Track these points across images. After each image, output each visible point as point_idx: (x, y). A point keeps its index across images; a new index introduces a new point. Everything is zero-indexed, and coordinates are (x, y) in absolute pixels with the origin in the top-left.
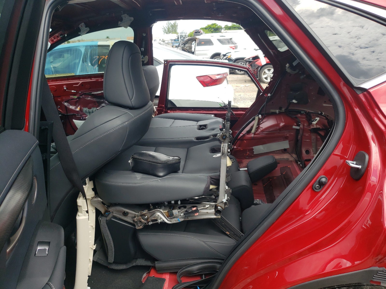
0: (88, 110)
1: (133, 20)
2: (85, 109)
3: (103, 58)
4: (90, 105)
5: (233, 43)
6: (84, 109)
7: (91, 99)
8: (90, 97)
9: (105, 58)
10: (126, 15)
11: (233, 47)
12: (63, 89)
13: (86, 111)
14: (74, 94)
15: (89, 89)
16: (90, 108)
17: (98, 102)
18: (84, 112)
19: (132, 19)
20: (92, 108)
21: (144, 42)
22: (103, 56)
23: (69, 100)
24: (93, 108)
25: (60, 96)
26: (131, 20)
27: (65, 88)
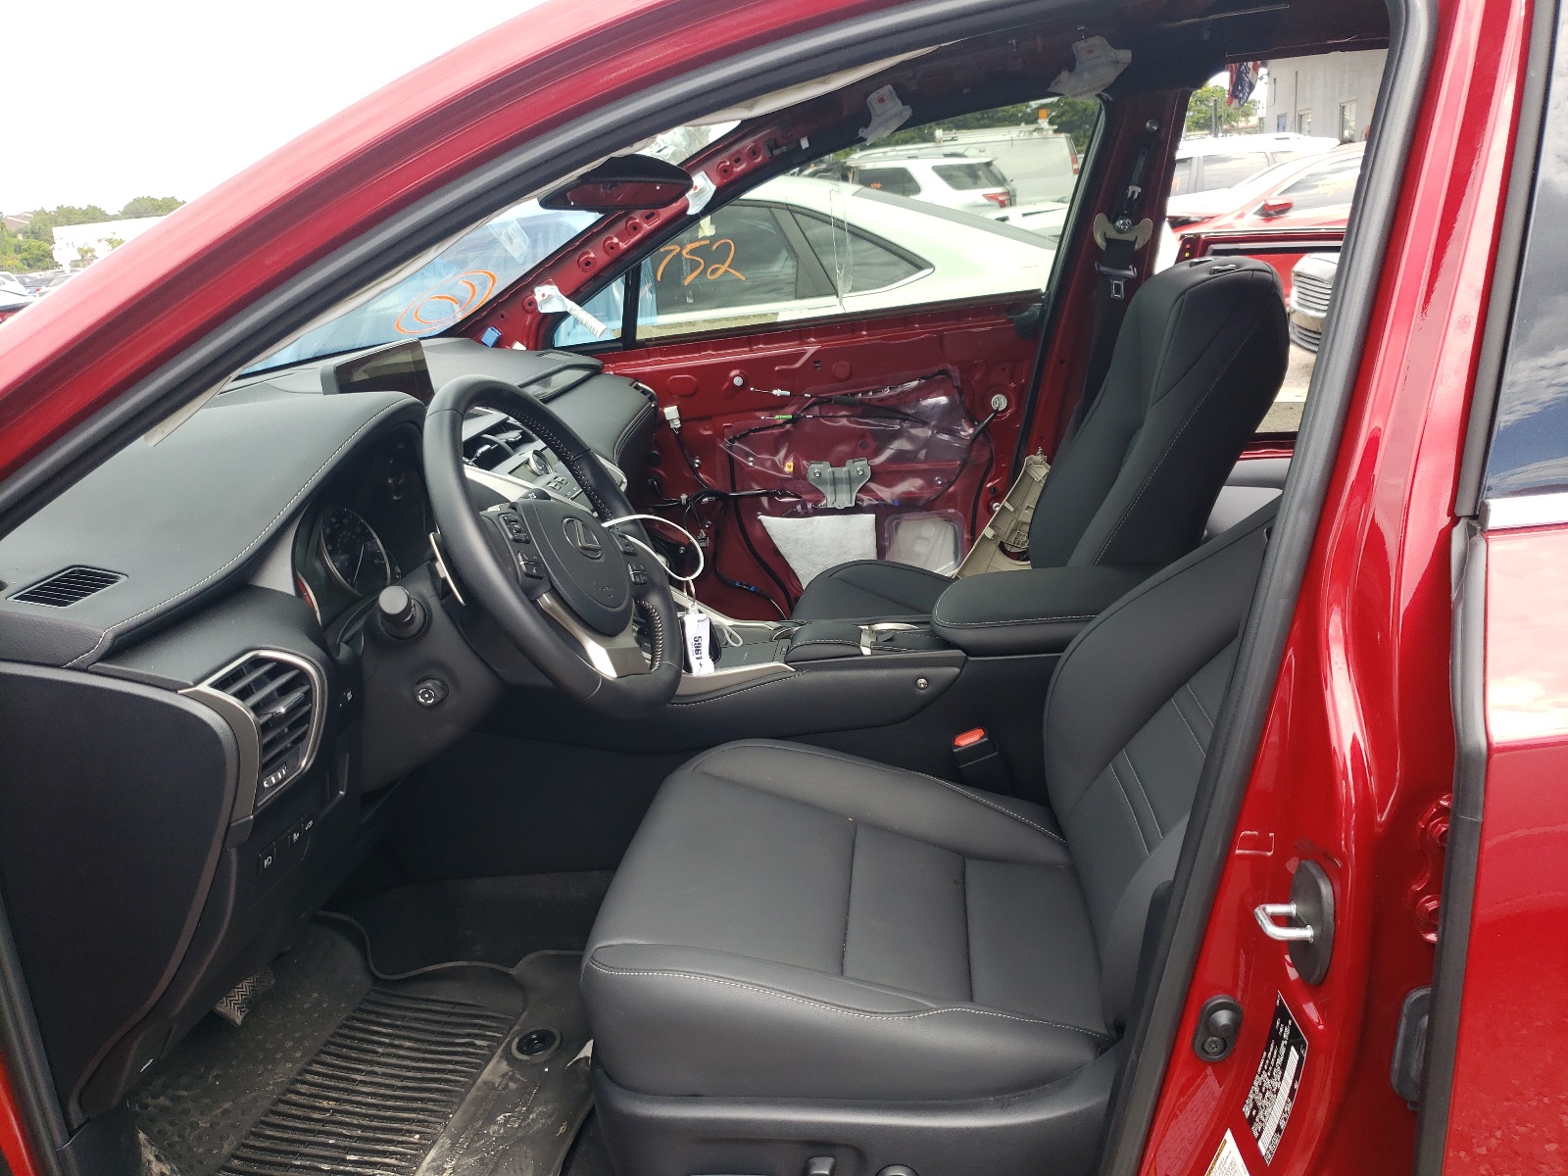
0: (830, 470)
1: (1130, 61)
2: (817, 469)
3: (674, 253)
4: (843, 448)
5: (1000, 180)
6: (813, 466)
7: (850, 422)
8: (843, 413)
9: (679, 254)
10: (1096, 41)
11: (1001, 198)
12: (727, 384)
13: (820, 474)
14: (780, 404)
15: (848, 378)
16: (839, 463)
17: (875, 435)
18: (814, 480)
19: (1125, 56)
20: (849, 462)
21: (1141, 162)
22: (672, 247)
23: (751, 431)
24: (854, 462)
25: (709, 418)
26: (1116, 62)
27: (738, 381)
